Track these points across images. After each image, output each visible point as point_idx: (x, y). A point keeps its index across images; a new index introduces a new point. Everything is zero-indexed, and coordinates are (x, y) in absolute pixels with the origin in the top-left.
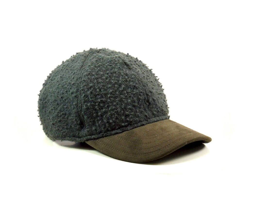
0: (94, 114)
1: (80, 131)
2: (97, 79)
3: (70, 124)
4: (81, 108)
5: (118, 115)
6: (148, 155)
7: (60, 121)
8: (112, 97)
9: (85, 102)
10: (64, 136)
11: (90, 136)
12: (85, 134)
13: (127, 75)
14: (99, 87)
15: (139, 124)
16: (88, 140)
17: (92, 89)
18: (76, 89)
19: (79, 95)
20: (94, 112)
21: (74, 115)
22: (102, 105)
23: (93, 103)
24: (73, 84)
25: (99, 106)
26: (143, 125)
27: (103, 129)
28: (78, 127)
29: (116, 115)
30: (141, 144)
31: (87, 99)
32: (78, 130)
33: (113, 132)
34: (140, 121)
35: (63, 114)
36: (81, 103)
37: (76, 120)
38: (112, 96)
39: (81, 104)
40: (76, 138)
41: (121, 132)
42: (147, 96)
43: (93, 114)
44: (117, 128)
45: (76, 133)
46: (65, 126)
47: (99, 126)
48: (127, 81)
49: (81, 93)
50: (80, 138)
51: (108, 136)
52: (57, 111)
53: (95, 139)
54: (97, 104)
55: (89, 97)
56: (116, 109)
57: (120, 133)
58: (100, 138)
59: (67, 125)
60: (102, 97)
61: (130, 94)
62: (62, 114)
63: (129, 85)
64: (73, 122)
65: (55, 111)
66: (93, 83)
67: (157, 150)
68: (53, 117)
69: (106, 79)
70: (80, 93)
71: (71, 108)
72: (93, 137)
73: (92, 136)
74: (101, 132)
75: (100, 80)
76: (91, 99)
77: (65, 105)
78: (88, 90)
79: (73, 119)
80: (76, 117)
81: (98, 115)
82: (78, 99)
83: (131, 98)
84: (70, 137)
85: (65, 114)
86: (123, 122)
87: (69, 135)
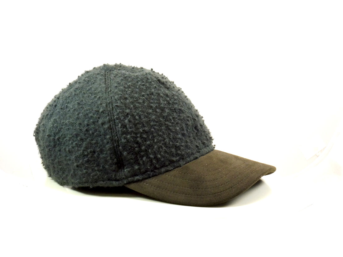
0: (136, 149)
1: (118, 171)
2: (132, 103)
3: (101, 164)
4: (118, 142)
5: (167, 147)
6: (219, 194)
7: (88, 161)
8: (155, 125)
9: (122, 134)
10: (95, 180)
11: (132, 177)
12: (125, 175)
13: (167, 96)
14: (138, 114)
15: (192, 158)
16: (129, 183)
17: (130, 116)
18: (107, 118)
19: (113, 125)
20: (135, 146)
21: (109, 152)
22: (145, 136)
23: (133, 135)
24: (102, 112)
25: (142, 138)
26: (196, 158)
27: (149, 166)
28: (114, 166)
29: (164, 148)
30: (205, 182)
31: (125, 129)
32: (114, 171)
33: (162, 170)
34: (192, 154)
35: (91, 152)
36: (117, 135)
37: (111, 158)
38: (156, 123)
39: (118, 137)
40: (111, 182)
41: (172, 169)
42: (194, 121)
43: (134, 149)
44: (167, 164)
45: (112, 176)
46: (95, 167)
47: (144, 164)
48: (169, 103)
49: (115, 123)
50: (118, 180)
51: (156, 175)
52: (82, 149)
53: (138, 181)
54: (139, 135)
55: (127, 127)
56: (164, 141)
57: (170, 170)
58: (146, 179)
59: (98, 165)
60: (144, 126)
61: (176, 120)
62: (89, 152)
63: (174, 108)
64: (106, 161)
65: (78, 149)
66: (129, 108)
67: (229, 188)
68: (75, 157)
69: (144, 102)
70: (113, 123)
71: (103, 143)
72: (137, 178)
73: (134, 178)
74: (146, 171)
75: (137, 104)
76: (130, 130)
77: (92, 140)
78: (125, 118)
79: (107, 157)
80: (111, 154)
81: (141, 150)
82: (112, 131)
83: (179, 124)
84: (103, 181)
85: (94, 152)
86: (173, 156)
87: (103, 178)
